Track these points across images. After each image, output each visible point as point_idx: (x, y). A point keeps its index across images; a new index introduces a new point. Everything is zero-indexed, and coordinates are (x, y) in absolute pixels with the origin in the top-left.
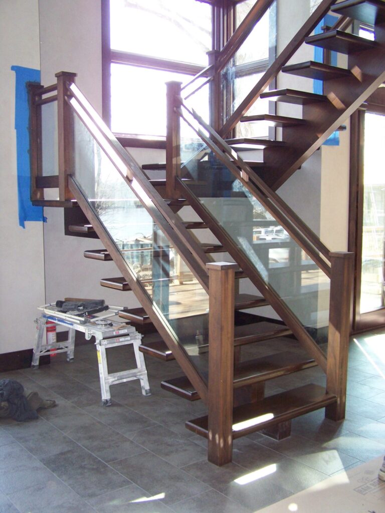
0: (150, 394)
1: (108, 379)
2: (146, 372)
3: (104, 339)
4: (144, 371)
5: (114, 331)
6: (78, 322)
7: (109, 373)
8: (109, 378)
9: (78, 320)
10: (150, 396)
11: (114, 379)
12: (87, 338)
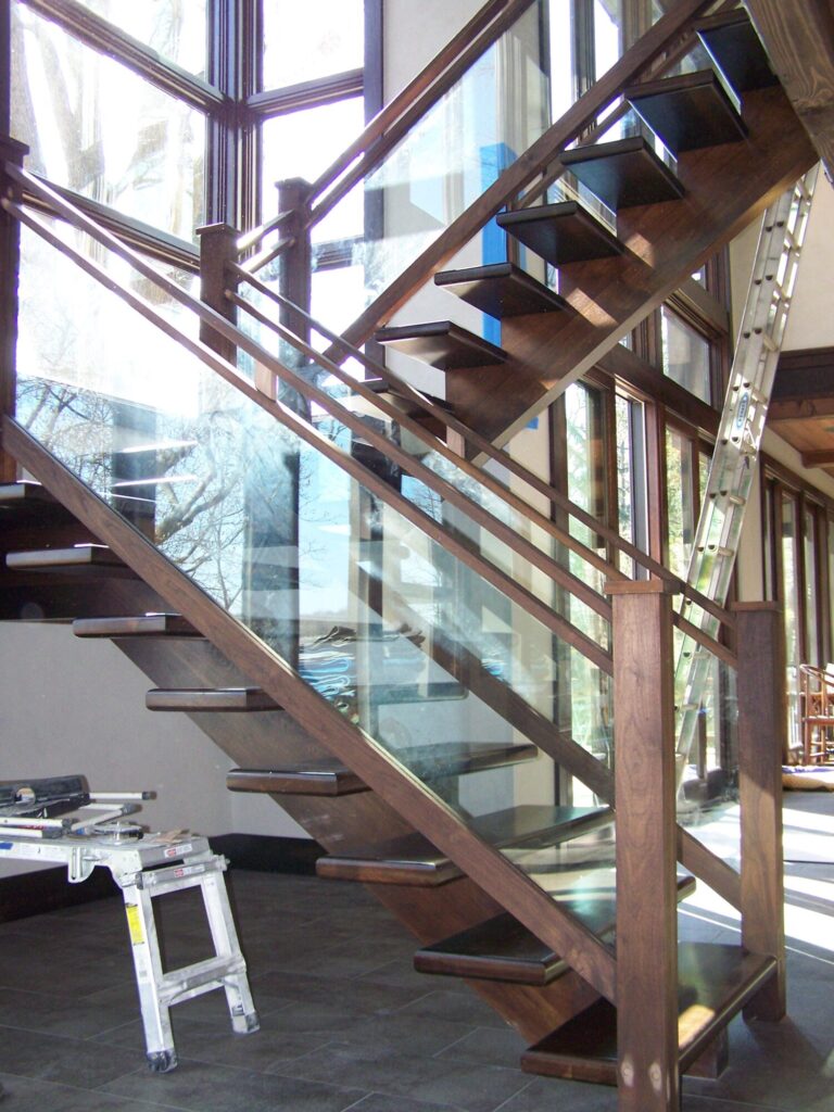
0: (257, 1028)
1: (165, 989)
2: (244, 963)
3: (145, 869)
4: (241, 961)
5: (163, 847)
6: (39, 834)
7: (165, 970)
8: (168, 983)
9: (38, 828)
10: (258, 1031)
11: (179, 989)
12: (77, 875)
